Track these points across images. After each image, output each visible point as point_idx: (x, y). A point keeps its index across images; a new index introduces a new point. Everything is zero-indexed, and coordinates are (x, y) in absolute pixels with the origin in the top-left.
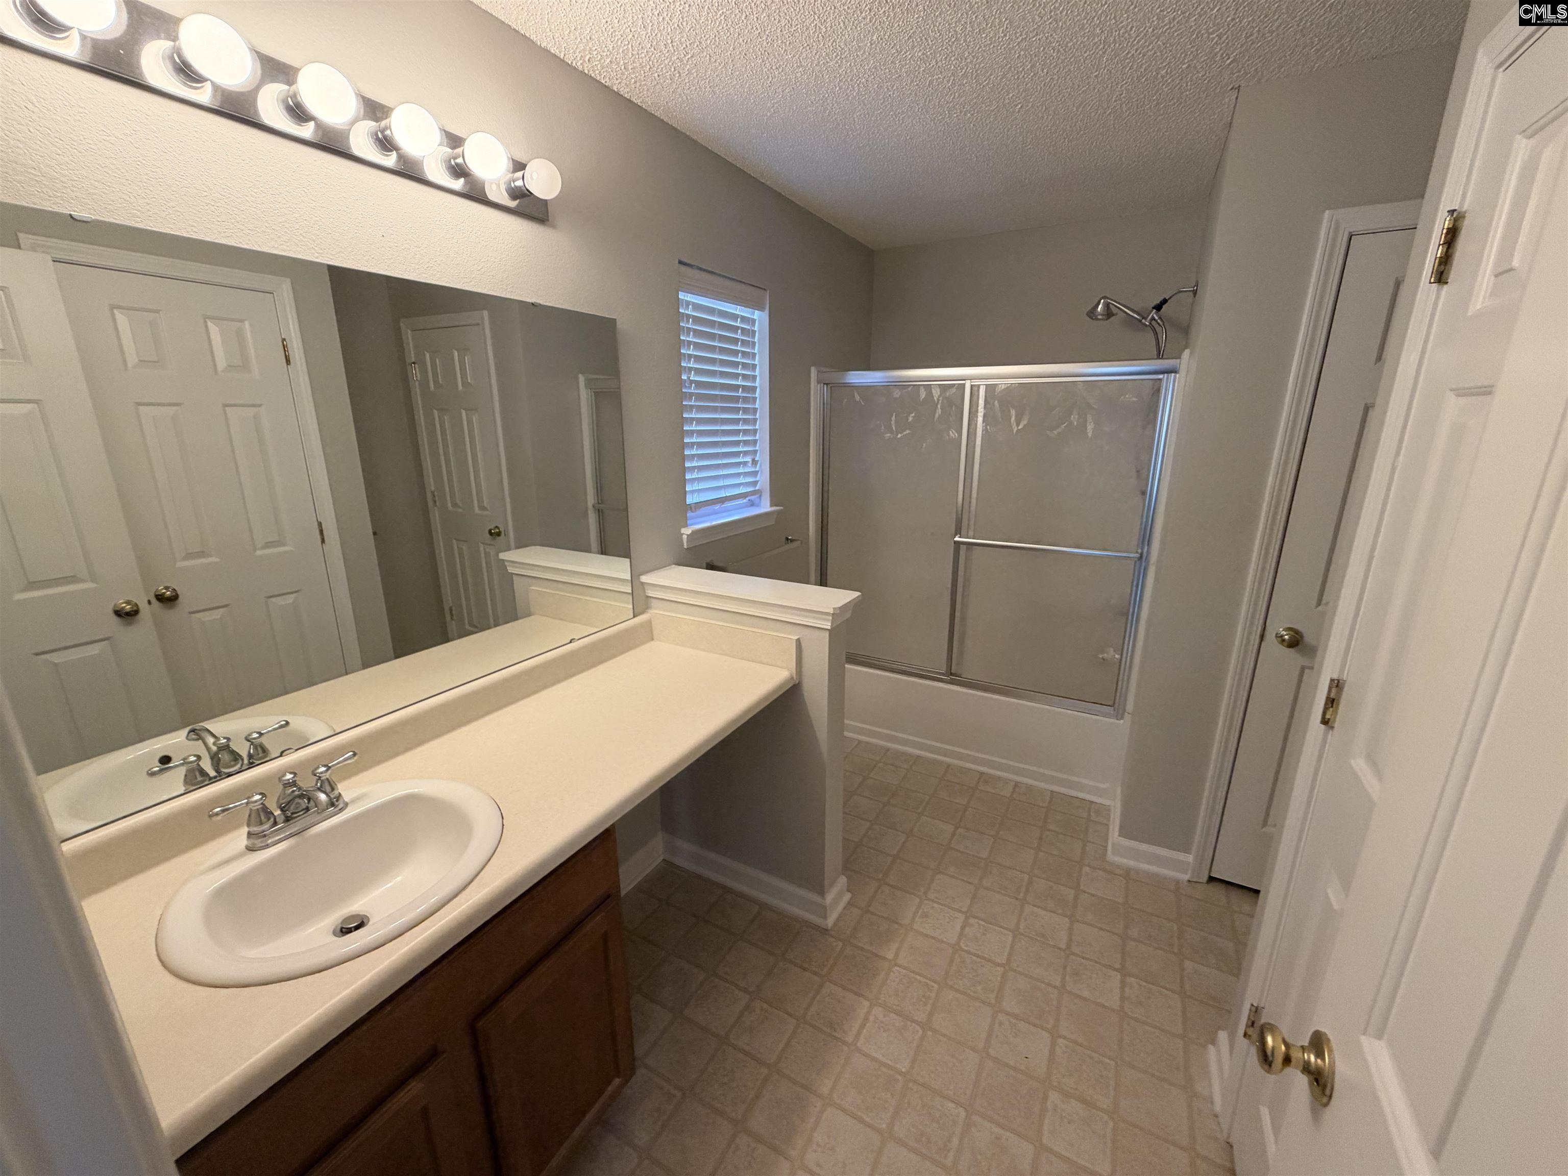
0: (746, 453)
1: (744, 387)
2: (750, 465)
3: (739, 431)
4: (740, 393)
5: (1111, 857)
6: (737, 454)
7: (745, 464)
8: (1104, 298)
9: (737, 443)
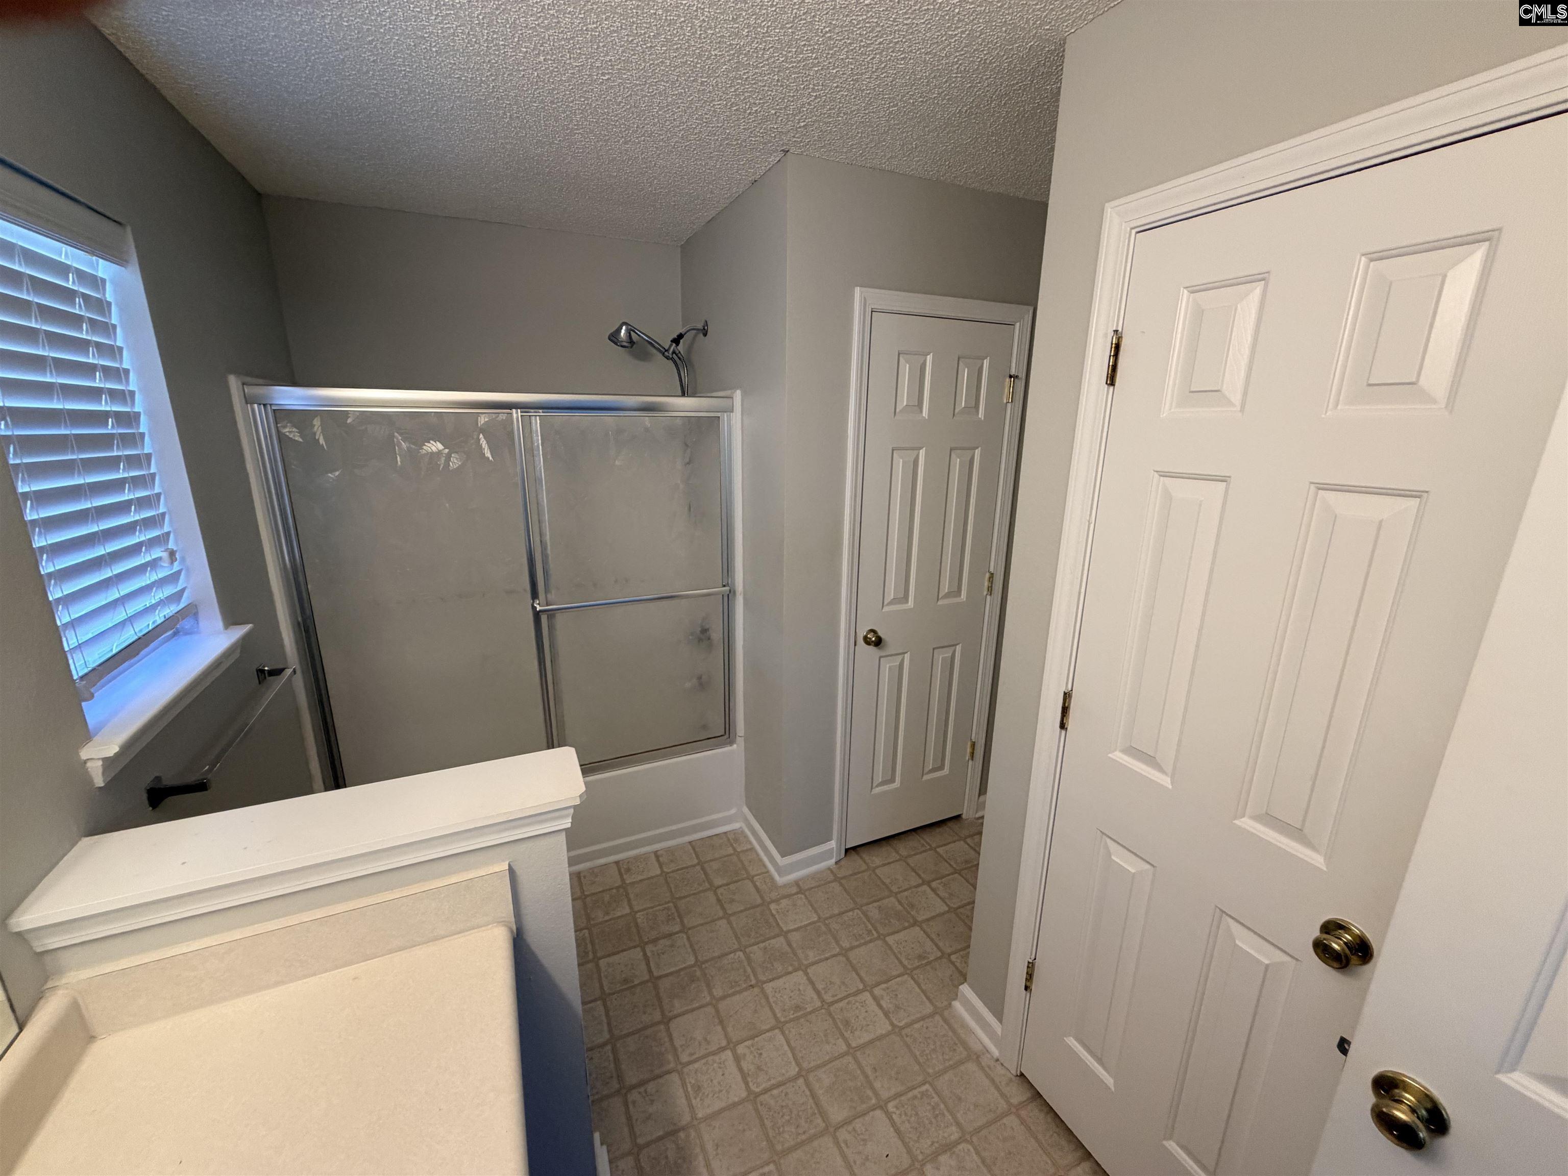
0: (152, 543)
1: (118, 415)
2: (166, 564)
3: (129, 503)
4: (110, 428)
5: (780, 880)
6: (135, 550)
7: (153, 564)
8: (625, 323)
9: (129, 529)
